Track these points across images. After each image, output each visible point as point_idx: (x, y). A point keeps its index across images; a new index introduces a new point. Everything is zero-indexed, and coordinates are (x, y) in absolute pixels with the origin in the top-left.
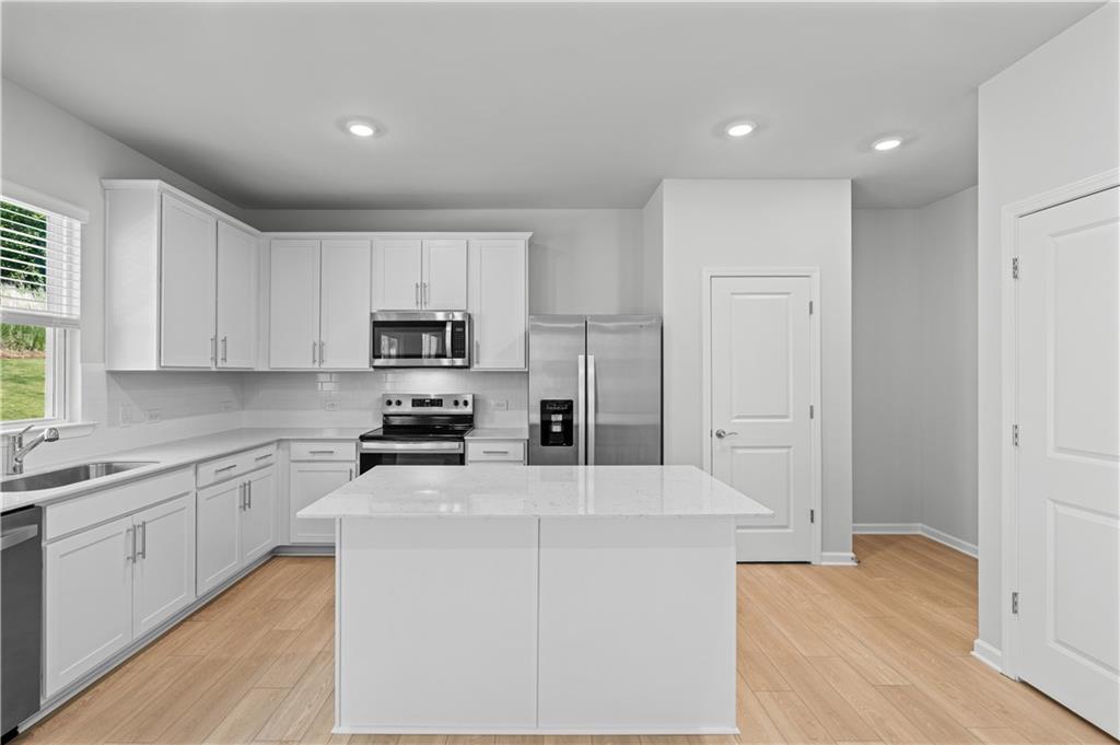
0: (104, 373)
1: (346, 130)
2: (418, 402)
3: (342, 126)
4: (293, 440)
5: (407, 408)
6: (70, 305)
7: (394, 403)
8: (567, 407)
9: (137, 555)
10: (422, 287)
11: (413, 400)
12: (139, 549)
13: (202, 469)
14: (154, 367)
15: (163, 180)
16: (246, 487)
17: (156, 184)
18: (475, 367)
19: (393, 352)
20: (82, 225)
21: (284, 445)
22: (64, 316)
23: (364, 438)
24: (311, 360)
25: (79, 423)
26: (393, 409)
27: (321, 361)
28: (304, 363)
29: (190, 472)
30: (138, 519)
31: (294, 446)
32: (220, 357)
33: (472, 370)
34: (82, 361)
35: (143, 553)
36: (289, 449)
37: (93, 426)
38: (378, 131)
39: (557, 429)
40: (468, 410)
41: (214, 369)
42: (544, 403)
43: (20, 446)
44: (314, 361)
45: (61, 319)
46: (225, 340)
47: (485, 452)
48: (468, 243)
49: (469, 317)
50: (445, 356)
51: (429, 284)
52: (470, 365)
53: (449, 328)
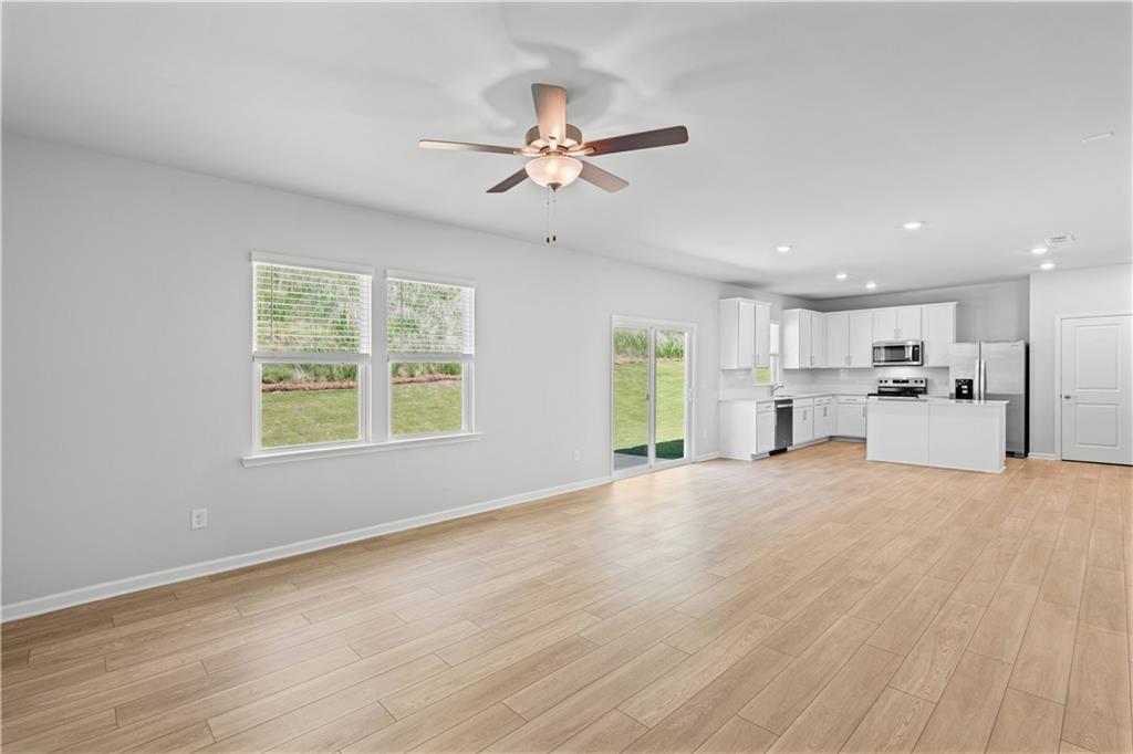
0: (784, 370)
2: (896, 381)
7: (883, 382)
8: (970, 383)
10: (898, 331)
11: (894, 381)
14: (797, 367)
16: (825, 409)
17: (798, 310)
18: (925, 365)
19: (883, 359)
21: (835, 396)
23: (869, 395)
26: (883, 384)
27: (850, 364)
29: (811, 400)
33: (924, 367)
39: (965, 392)
40: (923, 385)
42: (957, 381)
44: (846, 364)
48: (922, 309)
49: (922, 343)
50: (909, 361)
51: (901, 329)
52: (922, 364)
53: (911, 348)
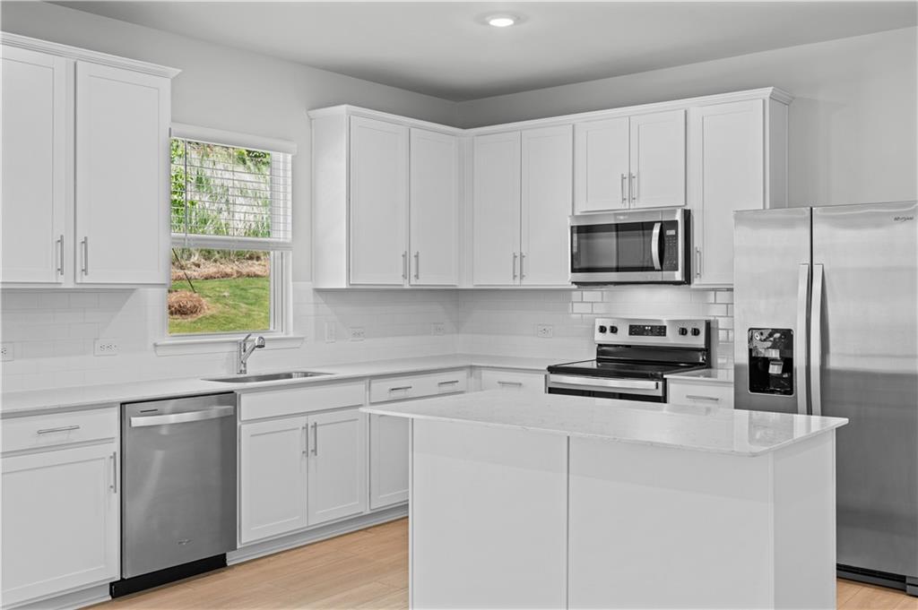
0: (312, 291)
2: (635, 330)
3: (482, 19)
4: (484, 367)
5: (623, 337)
6: (285, 231)
7: (608, 328)
9: (310, 451)
10: (627, 178)
11: (631, 326)
12: (311, 447)
13: (375, 385)
15: (349, 104)
17: (343, 108)
18: (696, 282)
20: (293, 157)
21: (476, 372)
22: (281, 240)
23: (553, 370)
24: (512, 276)
25: (291, 335)
26: (608, 338)
27: (522, 277)
28: (504, 280)
29: (361, 386)
30: (312, 420)
31: (486, 374)
32: (413, 273)
33: (692, 286)
34: (293, 281)
35: (315, 451)
36: (482, 376)
37: (302, 339)
40: (699, 342)
41: (407, 287)
43: (244, 351)
44: (515, 276)
45: (277, 243)
47: (688, 397)
48: (686, 112)
49: (687, 215)
50: (652, 269)
51: (638, 174)
52: (687, 279)
53: (656, 231)
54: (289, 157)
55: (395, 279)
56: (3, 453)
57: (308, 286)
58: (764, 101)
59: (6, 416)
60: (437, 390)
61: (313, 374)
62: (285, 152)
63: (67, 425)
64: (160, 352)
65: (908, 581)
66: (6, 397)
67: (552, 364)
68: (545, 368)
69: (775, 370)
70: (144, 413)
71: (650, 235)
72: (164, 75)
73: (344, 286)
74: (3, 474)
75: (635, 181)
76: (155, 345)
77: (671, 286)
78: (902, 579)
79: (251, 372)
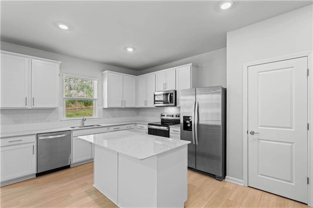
1: (126, 50)
3: (125, 49)
4: (138, 124)
5: (166, 117)
6: (96, 96)
7: (163, 115)
10: (165, 84)
11: (167, 115)
15: (108, 70)
17: (106, 71)
18: (177, 106)
25: (97, 117)
27: (146, 105)
32: (124, 105)
34: (98, 106)
36: (137, 125)
37: (100, 118)
38: (134, 49)
41: (123, 107)
42: (184, 117)
44: (145, 105)
45: (95, 99)
46: (125, 101)
47: (173, 131)
48: (176, 70)
49: (176, 92)
50: (168, 103)
51: (167, 83)
52: (176, 105)
53: (169, 95)
54: (97, 81)
55: (119, 106)
56: (1, 147)
57: (102, 107)
58: (191, 66)
59: (2, 138)
60: (127, 128)
61: (99, 125)
62: (96, 80)
63: (19, 140)
64: (62, 121)
65: (216, 176)
66: (1, 134)
67: (149, 123)
68: (147, 124)
69: (189, 125)
70: (43, 136)
71: (168, 96)
72: (57, 63)
73: (107, 107)
74: (1, 151)
75: (166, 85)
76: (61, 120)
77: (173, 107)
78: (215, 175)
79: (85, 125)
